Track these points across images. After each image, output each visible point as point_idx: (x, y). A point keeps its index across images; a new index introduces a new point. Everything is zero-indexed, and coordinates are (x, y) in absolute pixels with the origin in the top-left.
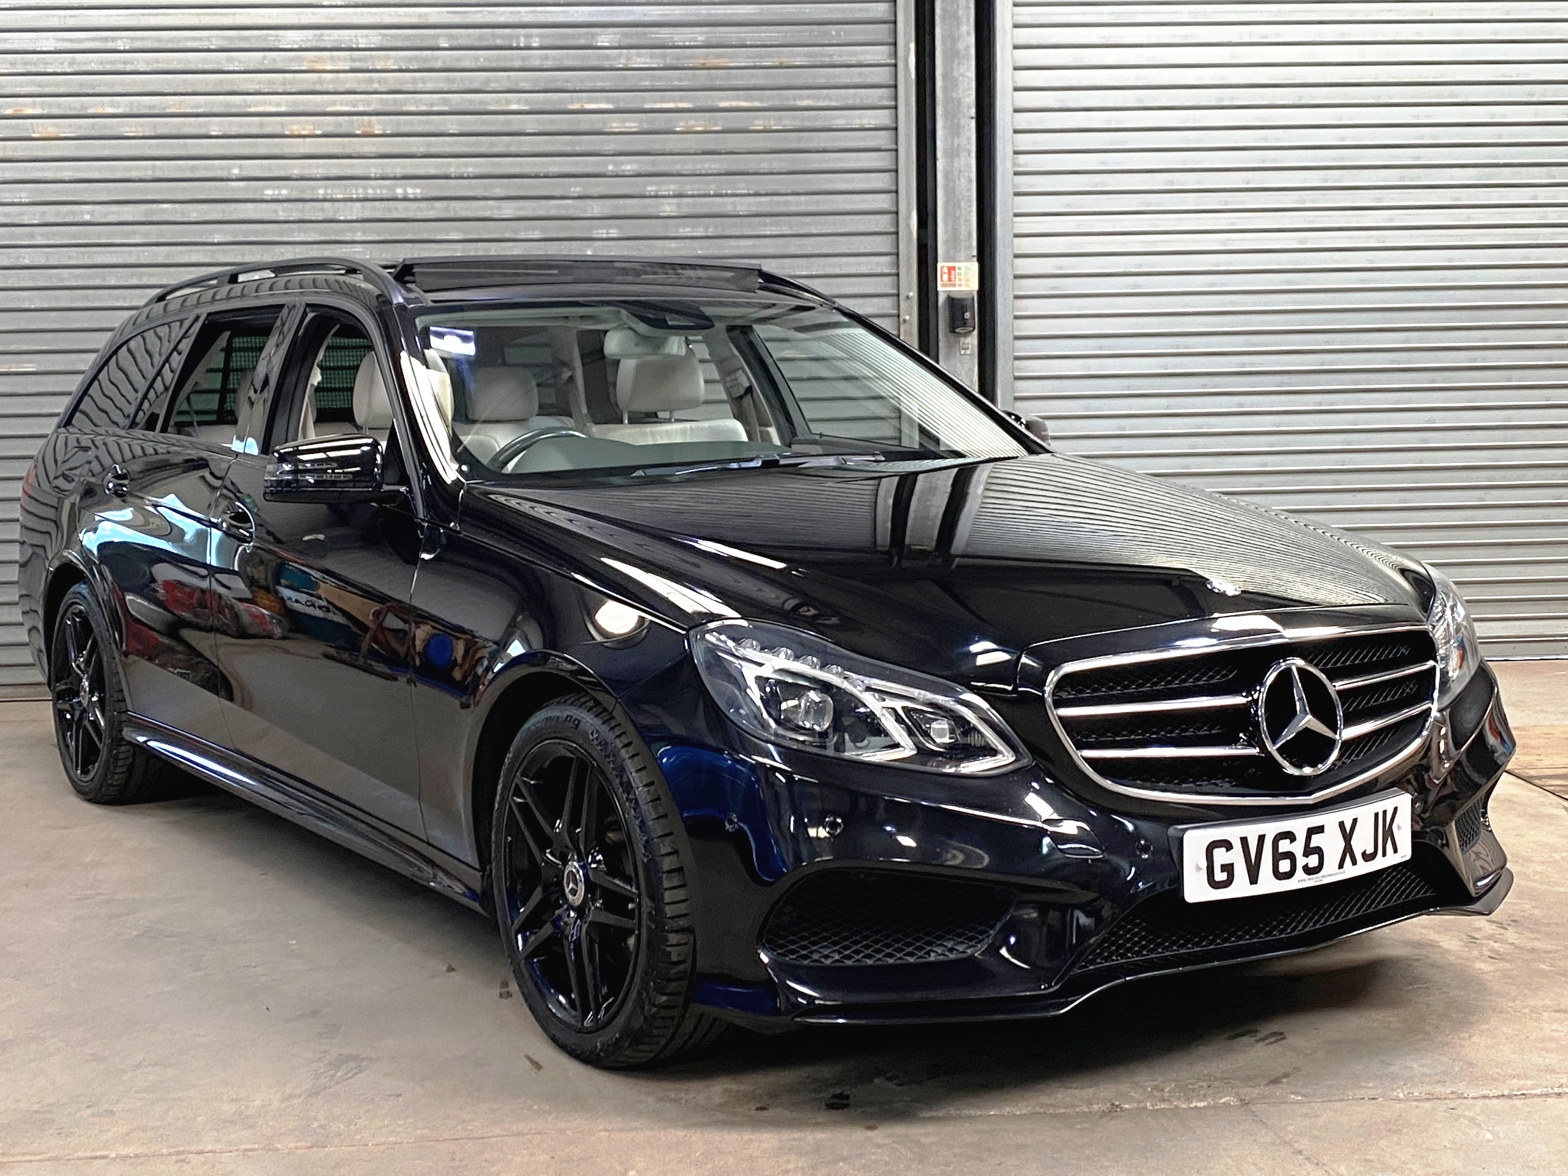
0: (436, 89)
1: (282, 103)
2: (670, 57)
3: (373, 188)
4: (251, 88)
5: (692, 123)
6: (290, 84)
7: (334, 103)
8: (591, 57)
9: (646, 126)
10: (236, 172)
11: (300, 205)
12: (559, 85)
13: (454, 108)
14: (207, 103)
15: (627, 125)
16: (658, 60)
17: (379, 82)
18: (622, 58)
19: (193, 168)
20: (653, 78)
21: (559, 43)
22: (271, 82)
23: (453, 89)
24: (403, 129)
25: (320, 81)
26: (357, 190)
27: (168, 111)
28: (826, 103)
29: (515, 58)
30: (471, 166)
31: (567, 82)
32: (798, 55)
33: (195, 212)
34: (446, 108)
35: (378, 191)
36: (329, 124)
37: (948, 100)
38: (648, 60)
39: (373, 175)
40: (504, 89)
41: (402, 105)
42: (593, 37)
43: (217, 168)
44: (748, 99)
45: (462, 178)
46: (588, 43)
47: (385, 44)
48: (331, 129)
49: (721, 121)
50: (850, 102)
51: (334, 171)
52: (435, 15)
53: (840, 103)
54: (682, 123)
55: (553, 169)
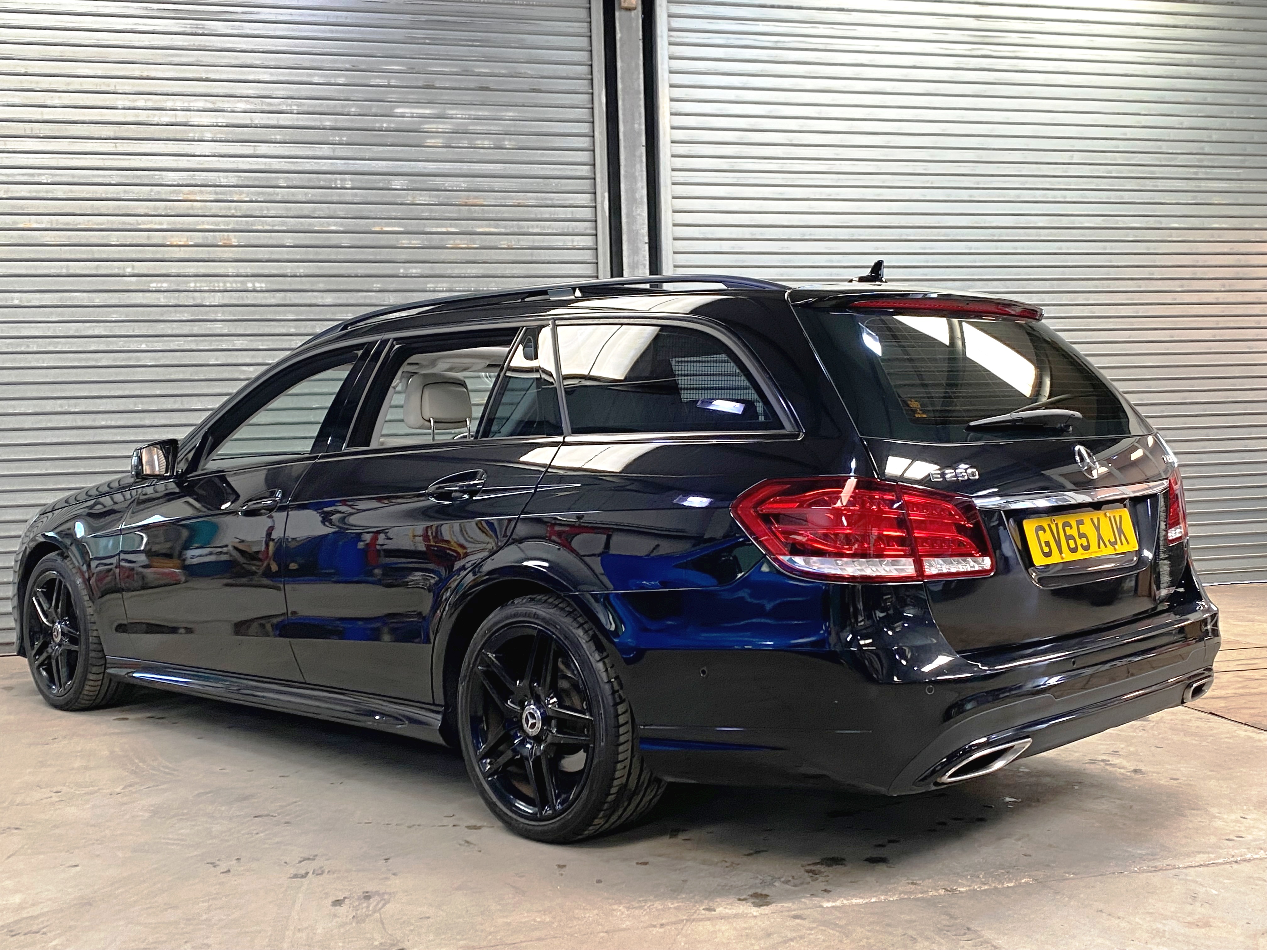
0: (278, 215)
1: (165, 223)
2: (442, 197)
3: (231, 283)
4: (142, 211)
5: (458, 242)
6: (170, 209)
7: (203, 223)
8: (387, 196)
9: (426, 243)
10: (129, 271)
11: (177, 294)
12: (365, 214)
13: (290, 228)
14: (108, 222)
15: (414, 242)
16: (435, 199)
17: (235, 209)
18: (409, 197)
19: (97, 268)
20: (431, 211)
21: (364, 185)
22: (155, 208)
23: (289, 215)
24: (253, 242)
25: (192, 208)
26: (219, 284)
27: (79, 227)
28: (550, 231)
29: (334, 195)
30: (302, 269)
31: (371, 212)
32: (531, 199)
33: (99, 299)
34: (284, 228)
35: (234, 285)
36: (198, 237)
37: (630, 231)
38: (427, 199)
39: (230, 274)
40: (326, 216)
41: (252, 225)
42: (389, 182)
43: (115, 267)
44: (496, 227)
45: (295, 276)
46: (385, 186)
47: (240, 183)
48: (200, 241)
49: (478, 241)
50: (566, 230)
51: (202, 271)
52: (276, 164)
53: (559, 231)
54: (452, 242)
55: (360, 272)
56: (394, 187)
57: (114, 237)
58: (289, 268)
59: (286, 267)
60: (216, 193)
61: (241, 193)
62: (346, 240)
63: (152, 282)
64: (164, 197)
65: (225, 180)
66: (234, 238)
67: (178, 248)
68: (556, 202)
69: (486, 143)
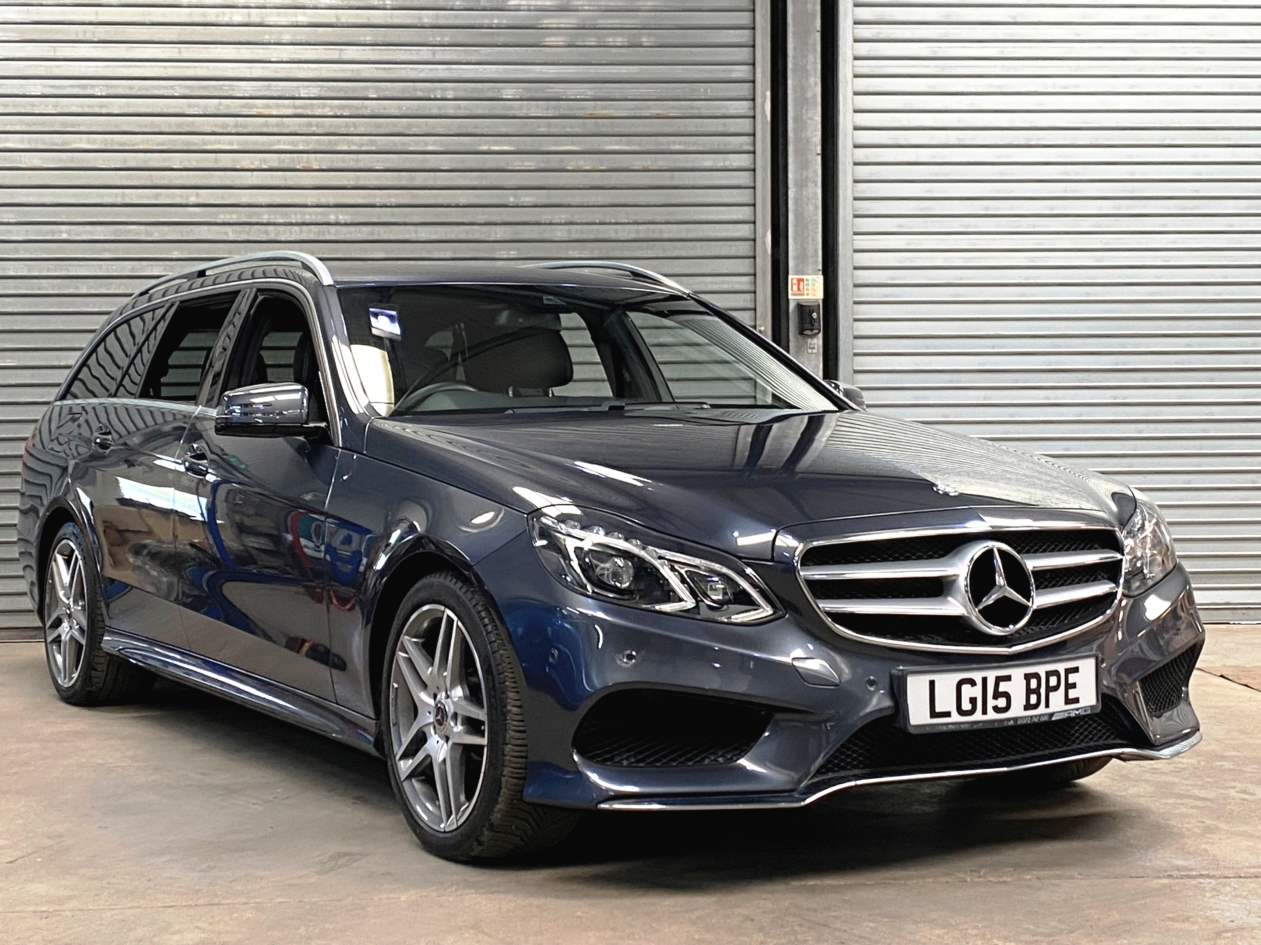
1: (235, 142)
2: (564, 108)
5: (581, 163)
6: (241, 126)
9: (543, 166)
10: (193, 200)
11: (247, 228)
12: (471, 130)
13: (380, 148)
14: (170, 142)
15: (526, 164)
16: (554, 111)
17: (317, 125)
18: (523, 109)
19: (157, 196)
20: (549, 126)
21: (469, 95)
22: (224, 126)
23: (381, 132)
24: (337, 165)
25: (267, 125)
26: (295, 215)
27: (136, 147)
28: (695, 148)
29: (433, 107)
30: (393, 197)
32: (673, 108)
33: (157, 233)
37: (797, 139)
38: (545, 110)
39: (309, 204)
40: (423, 133)
41: (335, 145)
42: (499, 92)
43: (177, 196)
44: (628, 144)
45: (385, 206)
46: (495, 95)
47: (324, 94)
48: (275, 165)
49: (605, 161)
50: (716, 147)
51: (275, 200)
52: (366, 71)
53: (707, 148)
54: (573, 163)
55: (463, 201)
56: (504, 97)
57: (177, 160)
58: (377, 197)
60: (295, 107)
61: (324, 106)
62: (445, 161)
63: (218, 213)
64: (234, 111)
65: (306, 91)
67: (250, 173)
68: (704, 112)
69: (619, 40)
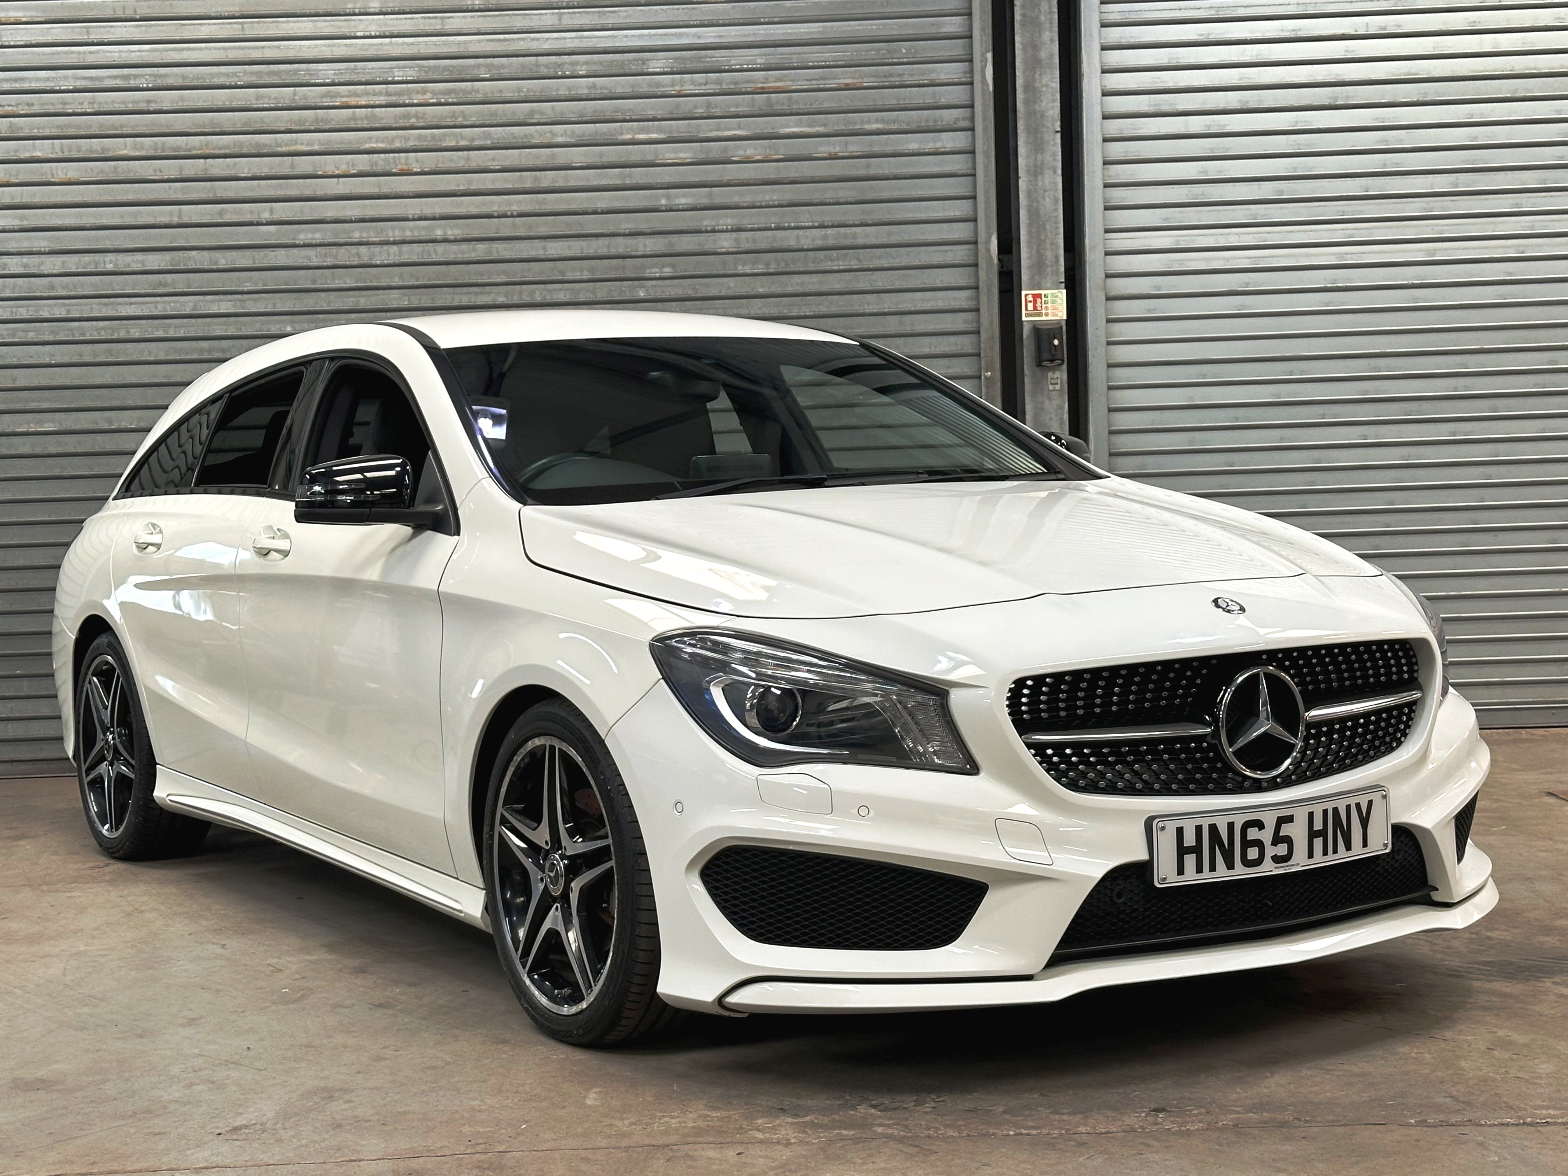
0: (478, 123)
1: (316, 140)
2: (726, 81)
3: (411, 230)
4: (282, 126)
5: (750, 151)
6: (322, 121)
7: (370, 140)
9: (701, 157)
11: (334, 250)
13: (495, 142)
14: (234, 143)
15: (681, 155)
16: (714, 86)
17: (416, 116)
18: (674, 84)
19: (221, 213)
20: (709, 105)
21: (606, 70)
22: (301, 121)
23: (495, 122)
24: (443, 166)
25: (354, 117)
26: (394, 231)
27: (195, 152)
28: (896, 127)
29: (561, 87)
30: (514, 204)
31: (615, 111)
32: (866, 76)
33: (223, 259)
34: (488, 143)
36: (362, 162)
37: (1030, 113)
38: (702, 86)
39: (411, 217)
40: (549, 120)
41: (441, 140)
42: (644, 64)
43: (247, 211)
44: (811, 124)
45: (505, 216)
46: (639, 69)
47: (424, 76)
48: (367, 168)
49: (783, 148)
50: (923, 124)
51: (370, 213)
52: (475, 44)
53: (914, 126)
54: (740, 152)
55: (602, 205)
56: (651, 70)
57: (244, 166)
58: (496, 204)
59: (492, 202)
60: (388, 94)
61: (424, 92)
62: (578, 155)
63: (299, 232)
64: (312, 102)
65: (401, 73)
66: (414, 161)
67: (335, 180)
68: (908, 79)
